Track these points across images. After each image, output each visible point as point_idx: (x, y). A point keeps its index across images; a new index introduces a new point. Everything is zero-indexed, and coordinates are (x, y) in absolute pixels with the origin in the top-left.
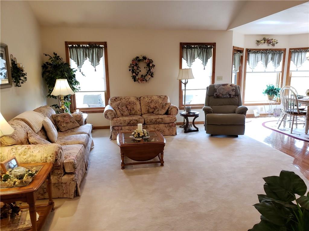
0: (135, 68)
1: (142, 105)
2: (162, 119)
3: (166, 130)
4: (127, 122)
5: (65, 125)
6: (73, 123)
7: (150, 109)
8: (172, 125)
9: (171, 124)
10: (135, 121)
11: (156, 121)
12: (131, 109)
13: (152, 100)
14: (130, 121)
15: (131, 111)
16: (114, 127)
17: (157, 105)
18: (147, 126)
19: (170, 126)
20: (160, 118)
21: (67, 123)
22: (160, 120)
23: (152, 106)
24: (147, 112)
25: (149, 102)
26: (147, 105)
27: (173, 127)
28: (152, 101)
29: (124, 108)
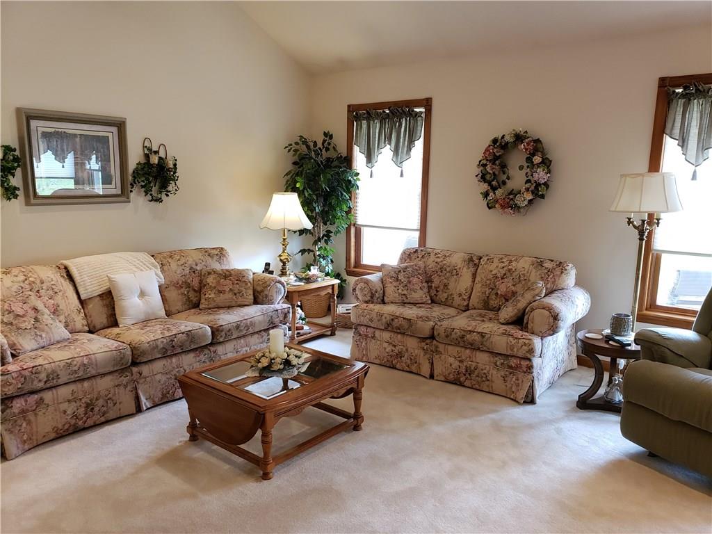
0: (488, 168)
1: (478, 279)
2: (482, 335)
3: (496, 376)
4: (384, 320)
5: (213, 295)
6: (235, 294)
7: (494, 297)
8: (518, 367)
9: (513, 362)
10: (404, 322)
11: (463, 337)
12: (439, 287)
13: (509, 270)
14: (392, 320)
15: (437, 291)
16: (359, 327)
17: (519, 288)
18: (437, 347)
19: (511, 367)
20: (479, 333)
21: (220, 292)
22: (475, 337)
23: (502, 289)
24: (480, 306)
25: (498, 275)
26: (488, 282)
27: (521, 375)
28: (508, 274)
29: (415, 280)
